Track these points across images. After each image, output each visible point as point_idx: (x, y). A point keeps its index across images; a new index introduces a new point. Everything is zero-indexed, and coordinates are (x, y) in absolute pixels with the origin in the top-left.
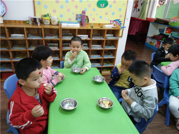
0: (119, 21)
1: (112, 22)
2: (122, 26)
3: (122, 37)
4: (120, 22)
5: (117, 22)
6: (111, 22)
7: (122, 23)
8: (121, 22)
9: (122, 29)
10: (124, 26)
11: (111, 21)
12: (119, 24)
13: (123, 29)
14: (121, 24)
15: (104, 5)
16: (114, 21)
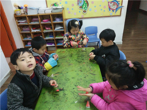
1: (110, 3)
4: (118, 2)
6: (109, 3)
8: (119, 2)
10: (122, 5)
11: (109, 2)
13: (121, 9)
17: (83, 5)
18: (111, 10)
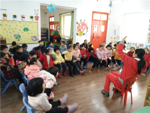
7: (37, 37)
15: (27, 30)
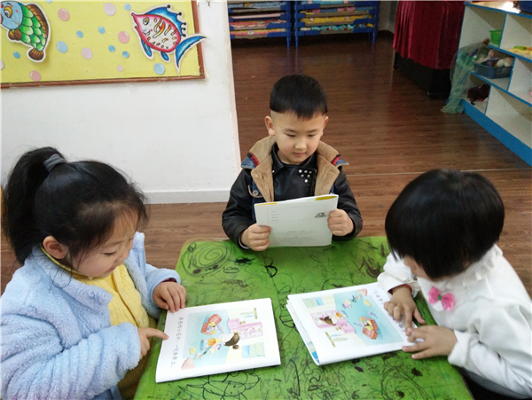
0: (170, 14)
1: (140, 20)
2: (190, 32)
3: (202, 77)
4: (175, 15)
5: (161, 18)
6: (136, 21)
8: (179, 18)
9: (194, 47)
10: (197, 29)
11: (135, 17)
12: (171, 24)
13: (199, 47)
14: (180, 23)
16: (148, 14)
17: (22, 24)
18: (156, 54)
